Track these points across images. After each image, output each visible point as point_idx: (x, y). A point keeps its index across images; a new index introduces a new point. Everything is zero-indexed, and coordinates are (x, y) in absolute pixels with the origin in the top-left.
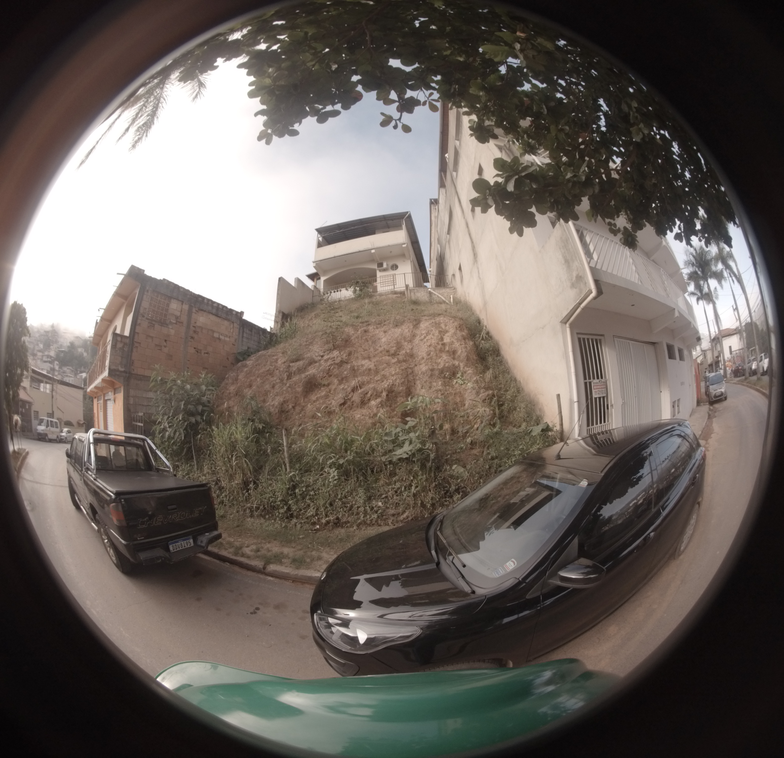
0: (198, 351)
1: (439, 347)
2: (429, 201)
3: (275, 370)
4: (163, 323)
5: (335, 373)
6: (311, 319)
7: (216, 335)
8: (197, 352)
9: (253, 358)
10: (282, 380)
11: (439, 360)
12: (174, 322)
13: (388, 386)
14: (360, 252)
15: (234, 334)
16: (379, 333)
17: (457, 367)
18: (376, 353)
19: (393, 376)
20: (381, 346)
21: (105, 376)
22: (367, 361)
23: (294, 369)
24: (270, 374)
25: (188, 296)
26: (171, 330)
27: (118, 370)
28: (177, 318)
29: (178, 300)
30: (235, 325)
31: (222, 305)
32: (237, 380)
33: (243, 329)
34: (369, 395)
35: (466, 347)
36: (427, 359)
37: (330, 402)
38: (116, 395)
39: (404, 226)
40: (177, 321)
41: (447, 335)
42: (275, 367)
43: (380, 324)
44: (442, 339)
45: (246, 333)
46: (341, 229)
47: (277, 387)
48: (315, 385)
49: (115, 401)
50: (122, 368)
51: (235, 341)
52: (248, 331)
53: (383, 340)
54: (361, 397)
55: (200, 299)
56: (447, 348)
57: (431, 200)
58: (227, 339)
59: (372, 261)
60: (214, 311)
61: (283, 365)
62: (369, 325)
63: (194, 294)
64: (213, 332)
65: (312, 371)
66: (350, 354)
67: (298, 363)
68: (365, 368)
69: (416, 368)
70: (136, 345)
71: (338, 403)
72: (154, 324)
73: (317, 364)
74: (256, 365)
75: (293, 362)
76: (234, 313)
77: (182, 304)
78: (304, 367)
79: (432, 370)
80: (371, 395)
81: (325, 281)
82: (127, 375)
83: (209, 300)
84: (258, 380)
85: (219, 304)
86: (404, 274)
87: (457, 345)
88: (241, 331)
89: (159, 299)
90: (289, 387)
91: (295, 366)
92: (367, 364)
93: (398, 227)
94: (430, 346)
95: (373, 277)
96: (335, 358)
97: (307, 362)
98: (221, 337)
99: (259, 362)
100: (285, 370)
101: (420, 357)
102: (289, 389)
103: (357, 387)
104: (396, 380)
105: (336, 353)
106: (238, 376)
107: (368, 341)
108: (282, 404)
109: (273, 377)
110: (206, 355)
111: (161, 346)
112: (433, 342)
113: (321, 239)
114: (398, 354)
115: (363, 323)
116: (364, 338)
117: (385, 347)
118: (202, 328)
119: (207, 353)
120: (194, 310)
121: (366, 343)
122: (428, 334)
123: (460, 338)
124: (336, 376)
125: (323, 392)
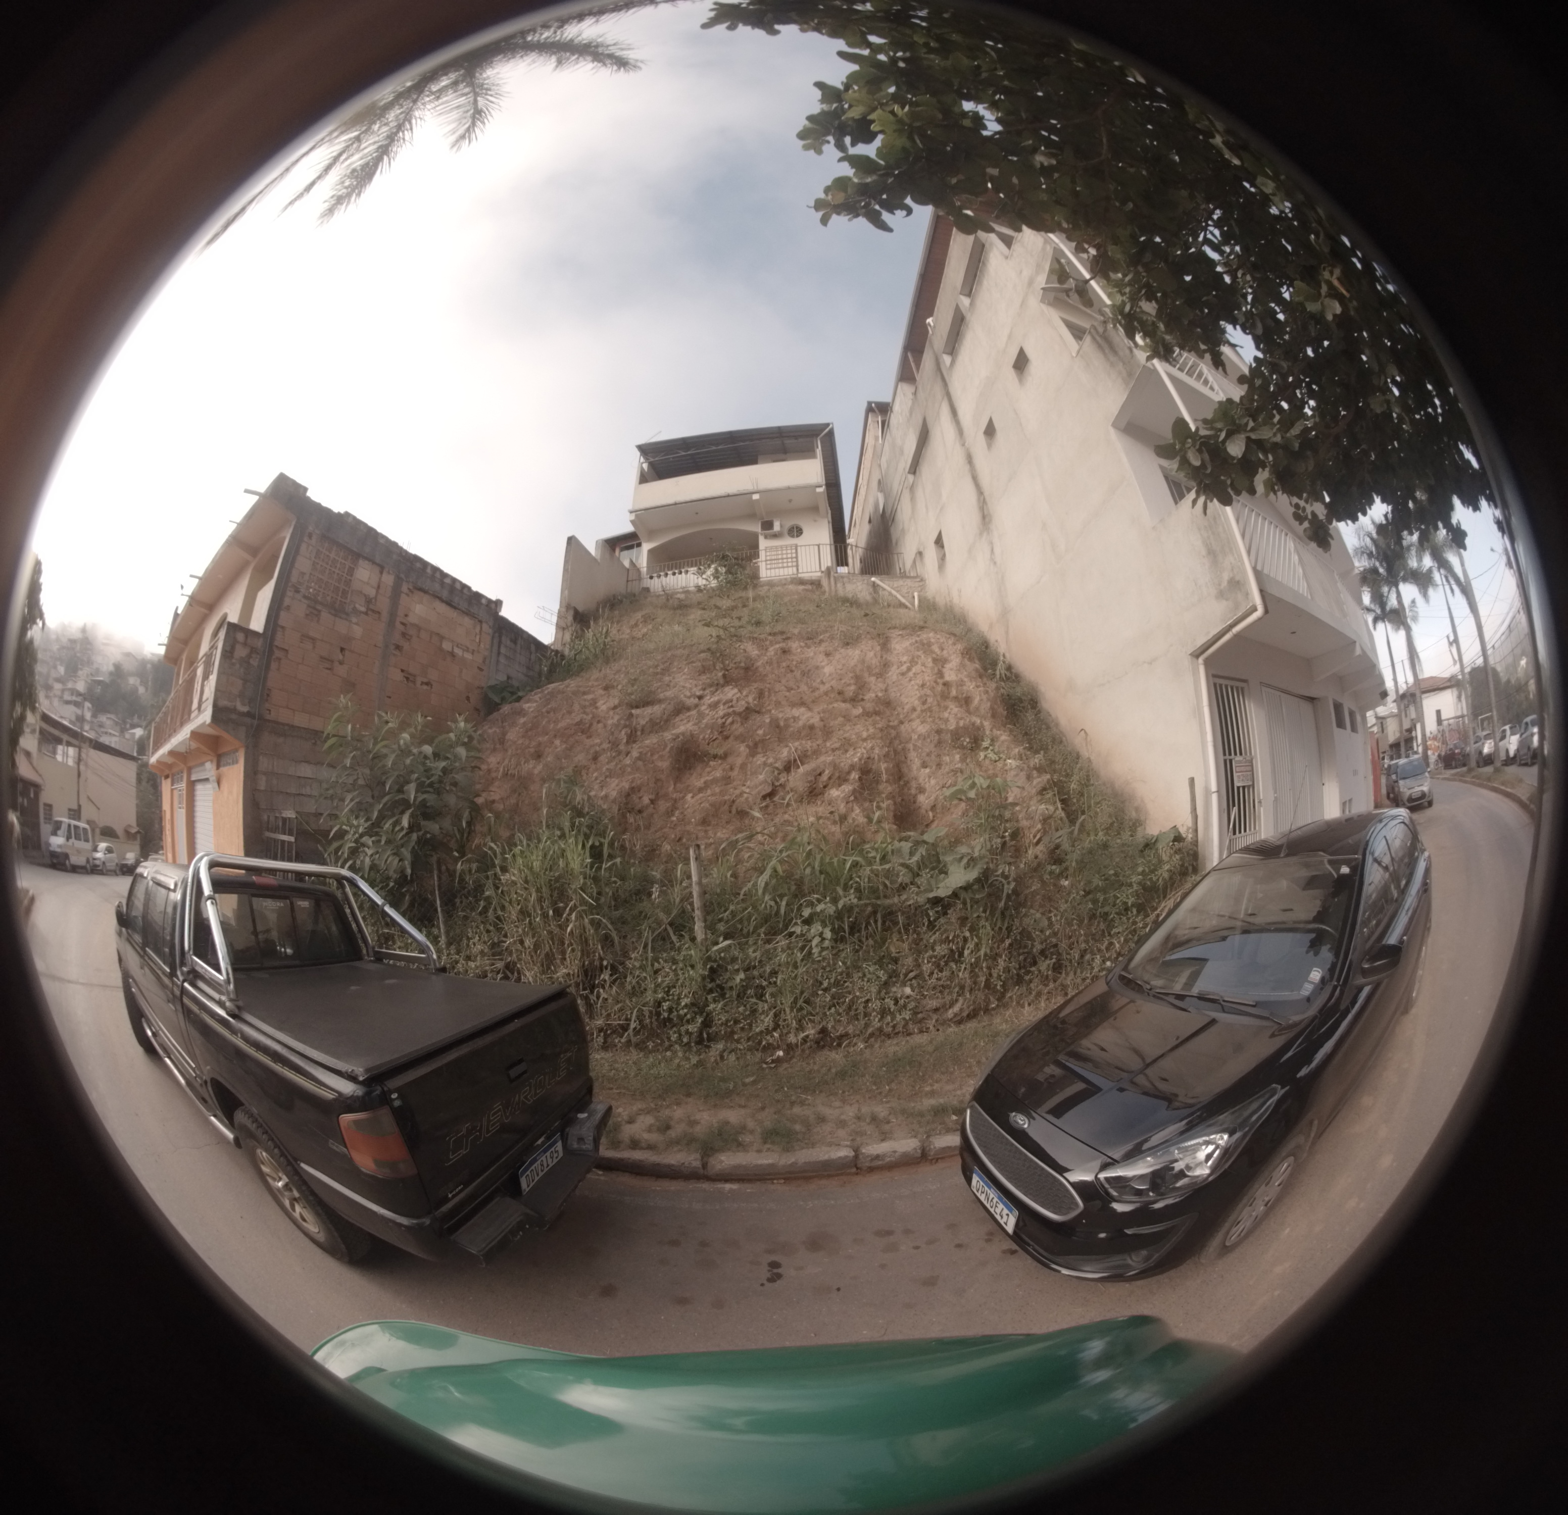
0: (409, 678)
1: (939, 688)
2: (865, 405)
3: (595, 724)
4: (339, 611)
5: (737, 733)
6: (636, 625)
7: (446, 646)
8: (407, 679)
9: (537, 697)
10: (615, 744)
11: (946, 715)
12: (363, 609)
13: (860, 760)
14: (729, 496)
15: (482, 645)
16: (814, 655)
17: (978, 729)
18: (816, 694)
19: (865, 740)
20: (823, 683)
21: (204, 724)
22: (803, 709)
23: (643, 722)
24: (583, 732)
25: (395, 557)
26: (355, 627)
27: (234, 710)
28: (369, 601)
29: (374, 563)
30: (485, 627)
31: (461, 583)
32: (502, 741)
33: (500, 637)
34: (825, 777)
35: (987, 692)
36: (922, 711)
37: (737, 792)
38: (224, 769)
39: (819, 451)
40: (368, 609)
41: (948, 666)
42: (593, 717)
43: (810, 638)
44: (941, 674)
45: (506, 646)
46: (689, 450)
47: (603, 758)
48: (695, 755)
49: (219, 782)
50: (244, 705)
51: (484, 662)
52: (508, 643)
53: (827, 670)
54: (809, 782)
55: (418, 565)
56: (954, 693)
57: (870, 403)
58: (468, 656)
59: (751, 516)
60: (445, 594)
61: (611, 713)
62: (788, 638)
63: (406, 552)
64: (442, 638)
65: (684, 726)
66: (761, 694)
67: (649, 710)
68: (801, 723)
69: (902, 727)
70: (277, 653)
71: (759, 793)
72: (319, 611)
73: (694, 712)
74: (548, 712)
75: (637, 707)
76: (484, 601)
77: (381, 573)
78: (665, 717)
79: (939, 732)
80: (830, 778)
81: (650, 552)
82: (256, 722)
83: (436, 570)
84: (557, 742)
85: (454, 580)
86: (819, 546)
87: (970, 686)
88: (496, 641)
89: (332, 555)
90: (639, 758)
91: (644, 715)
92: (803, 716)
93: (806, 452)
94: (923, 686)
95: (754, 547)
96: (734, 702)
97: (671, 708)
98: (457, 651)
99: (553, 704)
100: (622, 722)
101: (907, 707)
102: (640, 763)
103: (795, 760)
104: (872, 748)
105: (731, 692)
106: (504, 734)
107: (792, 671)
108: (628, 795)
109: (589, 737)
110: (425, 687)
111: (332, 661)
112: (927, 678)
113: (645, 466)
114: (863, 700)
115: (774, 634)
116: (784, 664)
117: (834, 683)
118: (419, 629)
119: (427, 684)
120: (405, 588)
121: (789, 675)
122: (913, 662)
123: (974, 674)
124: (741, 738)
125: (716, 771)
